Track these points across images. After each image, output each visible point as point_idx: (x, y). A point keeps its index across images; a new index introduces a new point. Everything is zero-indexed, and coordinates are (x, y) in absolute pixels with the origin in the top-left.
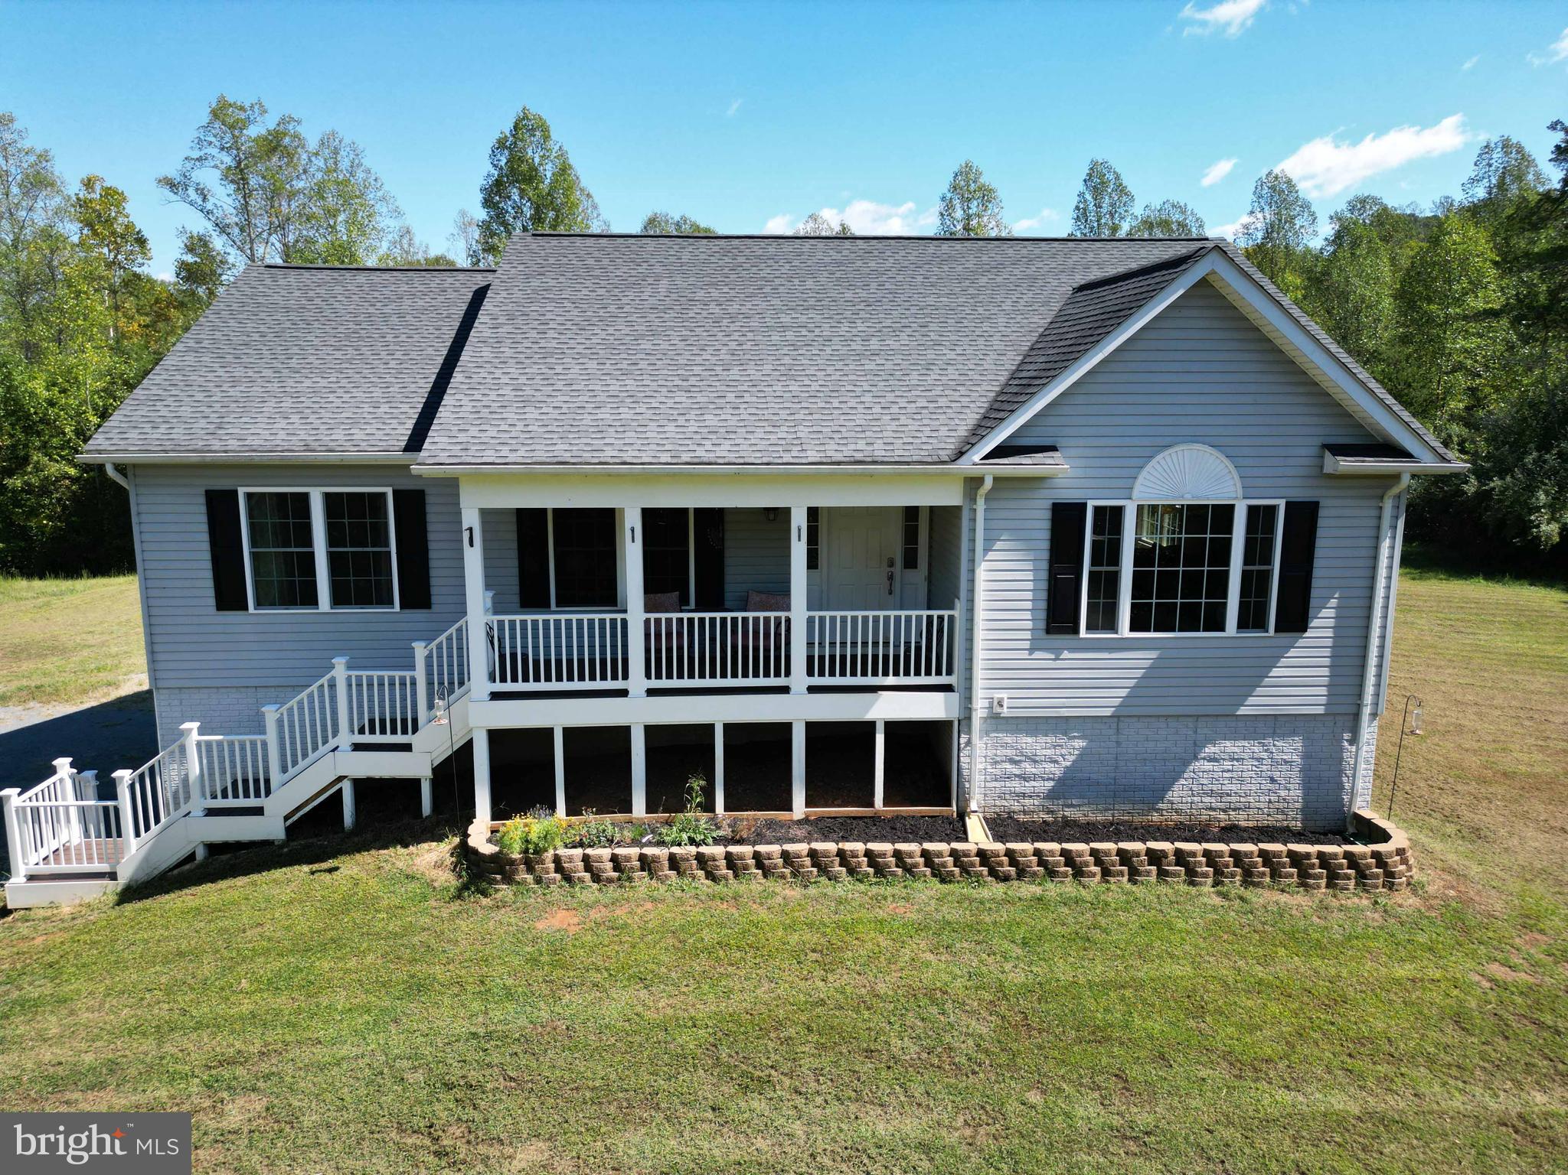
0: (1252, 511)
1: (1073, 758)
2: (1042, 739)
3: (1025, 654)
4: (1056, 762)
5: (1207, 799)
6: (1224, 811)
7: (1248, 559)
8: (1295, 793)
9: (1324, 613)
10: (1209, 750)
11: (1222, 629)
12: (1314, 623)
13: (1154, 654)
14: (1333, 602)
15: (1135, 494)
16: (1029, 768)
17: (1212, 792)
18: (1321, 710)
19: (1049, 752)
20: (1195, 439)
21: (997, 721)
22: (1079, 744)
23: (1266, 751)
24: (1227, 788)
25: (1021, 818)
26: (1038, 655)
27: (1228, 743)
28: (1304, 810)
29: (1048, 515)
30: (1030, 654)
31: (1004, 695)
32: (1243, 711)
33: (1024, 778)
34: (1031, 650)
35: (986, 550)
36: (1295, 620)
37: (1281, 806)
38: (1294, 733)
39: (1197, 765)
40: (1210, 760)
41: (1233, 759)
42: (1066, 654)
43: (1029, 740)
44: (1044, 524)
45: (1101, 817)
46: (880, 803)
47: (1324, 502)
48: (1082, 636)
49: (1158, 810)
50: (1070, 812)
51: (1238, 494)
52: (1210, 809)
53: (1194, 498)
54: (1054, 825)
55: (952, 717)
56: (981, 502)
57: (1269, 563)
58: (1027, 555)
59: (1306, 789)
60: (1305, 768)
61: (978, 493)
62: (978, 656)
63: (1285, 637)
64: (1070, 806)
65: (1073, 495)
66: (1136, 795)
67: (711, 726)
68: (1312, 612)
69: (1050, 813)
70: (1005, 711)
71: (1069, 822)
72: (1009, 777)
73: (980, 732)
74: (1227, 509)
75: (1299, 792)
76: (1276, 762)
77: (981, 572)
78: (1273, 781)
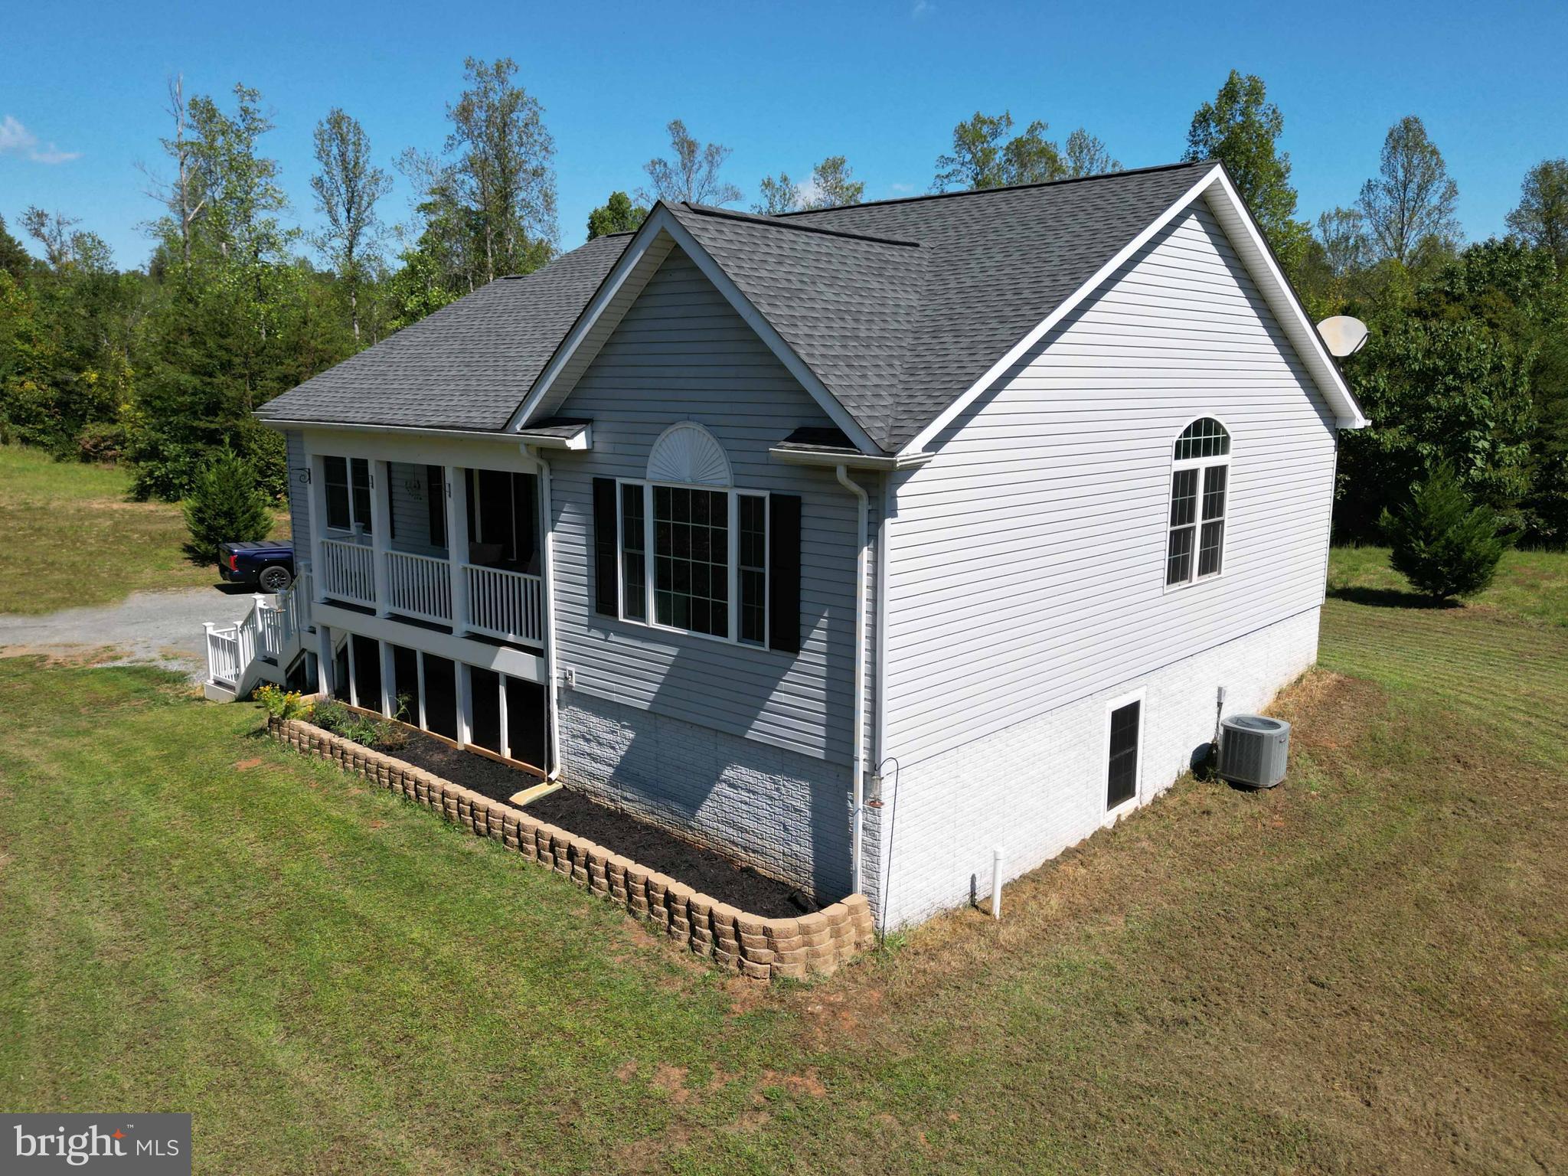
0: (744, 500)
1: (625, 748)
2: (607, 722)
3: (584, 630)
4: (613, 748)
5: (730, 831)
6: (745, 849)
7: (744, 558)
8: (805, 850)
9: (817, 633)
10: (728, 773)
11: (726, 636)
12: (808, 644)
13: (674, 651)
14: (823, 622)
15: (649, 475)
16: (597, 751)
17: (733, 825)
18: (820, 754)
19: (610, 737)
20: (689, 417)
21: (571, 696)
22: (630, 735)
23: (777, 790)
24: (746, 822)
25: (594, 800)
26: (594, 633)
27: (743, 770)
28: (816, 874)
29: (589, 489)
30: (589, 631)
31: (572, 668)
32: (750, 735)
33: (594, 758)
34: (590, 627)
35: (554, 521)
36: (789, 640)
37: (794, 862)
38: (800, 777)
39: (720, 787)
40: (732, 786)
41: (749, 791)
42: (612, 637)
43: (594, 719)
44: (590, 499)
45: (648, 819)
46: (506, 752)
47: (806, 499)
48: (621, 619)
49: (691, 828)
50: (625, 805)
51: (728, 481)
52: (733, 843)
53: (694, 482)
54: (610, 813)
55: (542, 682)
56: (546, 471)
57: (763, 566)
58: (581, 529)
59: (816, 849)
60: (814, 823)
61: (542, 463)
62: (553, 625)
63: (780, 656)
64: (626, 799)
65: (605, 472)
66: (675, 806)
67: (414, 652)
68: (803, 631)
69: (612, 800)
70: (574, 684)
71: (624, 816)
72: (583, 754)
73: (559, 702)
74: (721, 499)
75: (810, 852)
76: (787, 808)
77: (551, 542)
78: (785, 829)
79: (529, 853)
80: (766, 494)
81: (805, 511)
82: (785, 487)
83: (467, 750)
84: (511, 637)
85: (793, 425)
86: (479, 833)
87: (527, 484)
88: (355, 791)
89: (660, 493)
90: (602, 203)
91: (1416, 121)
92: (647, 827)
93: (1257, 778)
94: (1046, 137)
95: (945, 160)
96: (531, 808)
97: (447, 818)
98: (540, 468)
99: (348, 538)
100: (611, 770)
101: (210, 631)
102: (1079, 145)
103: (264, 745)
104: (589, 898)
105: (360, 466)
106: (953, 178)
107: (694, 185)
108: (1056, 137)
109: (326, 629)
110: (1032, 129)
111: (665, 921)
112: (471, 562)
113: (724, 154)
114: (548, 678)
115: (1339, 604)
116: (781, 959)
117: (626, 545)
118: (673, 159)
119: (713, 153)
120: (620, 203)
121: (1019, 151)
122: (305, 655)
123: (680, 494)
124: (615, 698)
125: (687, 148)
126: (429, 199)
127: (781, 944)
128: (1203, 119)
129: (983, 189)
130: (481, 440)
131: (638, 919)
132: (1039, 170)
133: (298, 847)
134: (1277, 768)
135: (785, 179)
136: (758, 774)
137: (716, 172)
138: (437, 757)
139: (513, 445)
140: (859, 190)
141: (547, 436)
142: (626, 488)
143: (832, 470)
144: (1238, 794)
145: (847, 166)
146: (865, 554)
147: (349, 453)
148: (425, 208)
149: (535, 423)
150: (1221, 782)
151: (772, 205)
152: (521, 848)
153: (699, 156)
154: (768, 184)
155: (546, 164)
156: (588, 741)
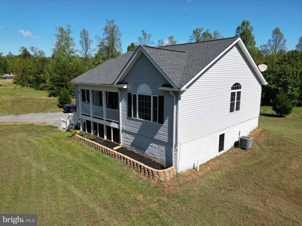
0: (154, 97)
1: (133, 140)
2: (130, 136)
4: (131, 140)
5: (151, 155)
6: (154, 158)
7: (154, 107)
8: (164, 158)
9: (166, 120)
10: (151, 145)
11: (150, 120)
12: (165, 122)
13: (141, 123)
14: (168, 118)
15: (137, 93)
16: (128, 140)
17: (152, 154)
18: (167, 141)
19: (130, 138)
20: (145, 82)
21: (124, 131)
22: (134, 138)
23: (159, 148)
24: (154, 153)
25: (127, 149)
26: (128, 120)
27: (153, 144)
28: (166, 162)
29: (127, 95)
31: (124, 126)
32: (155, 138)
33: (128, 142)
34: (127, 119)
35: (121, 101)
36: (161, 121)
37: (162, 160)
38: (163, 145)
39: (149, 147)
40: (151, 147)
41: (154, 148)
42: (131, 121)
43: (128, 135)
44: (127, 97)
45: (137, 152)
46: (112, 141)
47: (165, 97)
48: (132, 118)
49: (144, 154)
50: (133, 150)
51: (151, 94)
52: (152, 157)
53: (145, 94)
54: (130, 151)
55: (119, 128)
56: (120, 92)
57: (157, 108)
58: (126, 102)
59: (166, 158)
60: (166, 154)
61: (119, 90)
62: (121, 118)
63: (160, 124)
64: (133, 149)
65: (130, 92)
66: (141, 150)
67: (97, 123)
68: (164, 120)
69: (131, 149)
70: (124, 129)
71: (133, 152)
72: (126, 141)
73: (122, 132)
74: (150, 96)
75: (165, 158)
76: (161, 151)
77: (120, 104)
78: (161, 155)
79: (116, 158)
80: (158, 96)
81: (164, 99)
82: (161, 95)
83: (106, 140)
84: (113, 121)
85: (163, 84)
86: (108, 154)
87: (116, 94)
88: (87, 147)
89: (139, 96)
90: (130, 45)
91: (278, 28)
92: (137, 154)
93: (246, 147)
94: (210, 32)
95: (191, 36)
96: (117, 150)
97: (102, 152)
98: (119, 91)
99: (86, 103)
100: (131, 144)
101: (62, 119)
102: (215, 33)
103: (71, 139)
104: (127, 166)
105: (88, 91)
106: (192, 40)
107: (146, 41)
108: (211, 32)
109: (82, 119)
110: (207, 31)
111: (140, 170)
112: (107, 108)
113: (151, 36)
114: (120, 128)
115: (262, 116)
116: (160, 177)
117: (133, 105)
118: (142, 37)
119: (149, 36)
120: (133, 45)
121: (204, 34)
122: (78, 124)
123: (143, 96)
124: (131, 131)
125: (145, 35)
126: (99, 44)
127: (160, 174)
128: (238, 28)
129: (198, 42)
130: (108, 86)
131: (135, 169)
132: (208, 38)
133: (77, 156)
134: (250, 145)
135: (162, 40)
136: (156, 145)
137: (150, 39)
138: (101, 141)
139: (114, 87)
140: (176, 42)
141: (120, 86)
142: (133, 95)
143: (169, 92)
144: (243, 150)
145: (173, 38)
146: (175, 106)
147: (86, 88)
148: (99, 46)
149: (118, 83)
150: (239, 148)
151: (160, 45)
152: (115, 157)
153: (147, 36)
154: (159, 41)
155: (120, 38)
156: (126, 139)
